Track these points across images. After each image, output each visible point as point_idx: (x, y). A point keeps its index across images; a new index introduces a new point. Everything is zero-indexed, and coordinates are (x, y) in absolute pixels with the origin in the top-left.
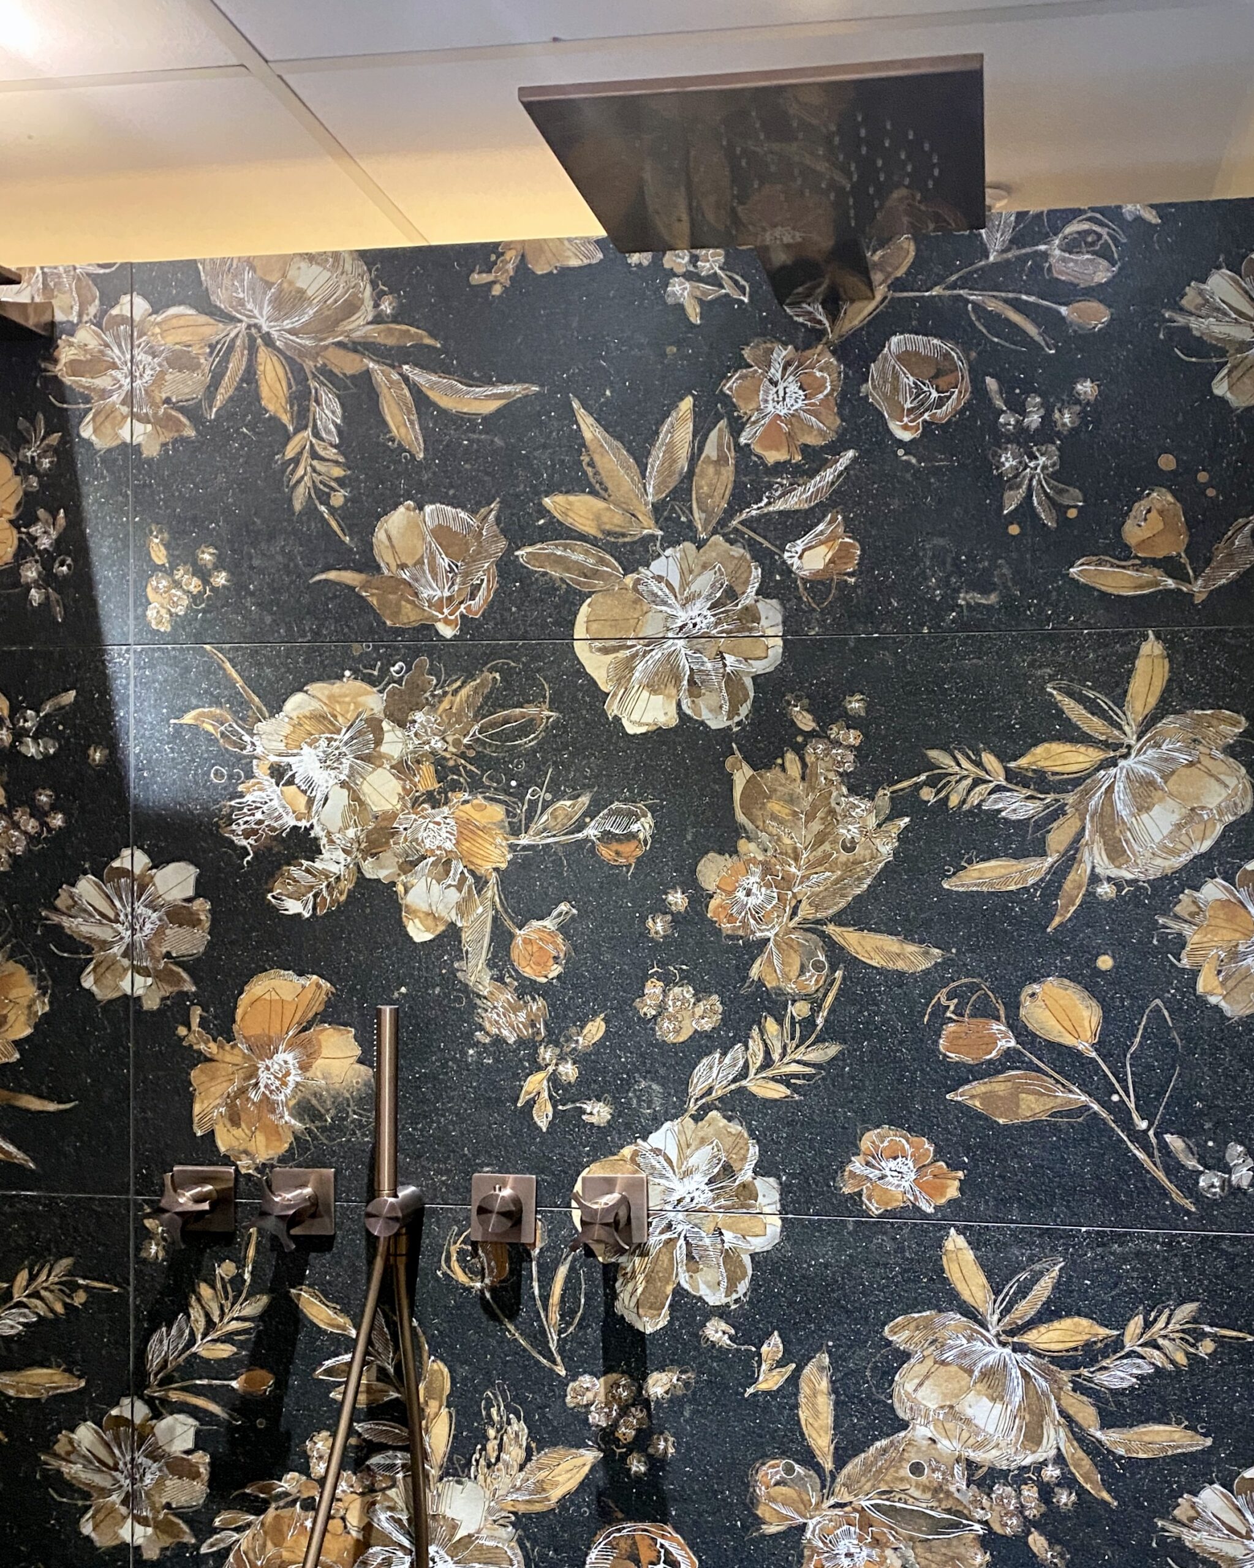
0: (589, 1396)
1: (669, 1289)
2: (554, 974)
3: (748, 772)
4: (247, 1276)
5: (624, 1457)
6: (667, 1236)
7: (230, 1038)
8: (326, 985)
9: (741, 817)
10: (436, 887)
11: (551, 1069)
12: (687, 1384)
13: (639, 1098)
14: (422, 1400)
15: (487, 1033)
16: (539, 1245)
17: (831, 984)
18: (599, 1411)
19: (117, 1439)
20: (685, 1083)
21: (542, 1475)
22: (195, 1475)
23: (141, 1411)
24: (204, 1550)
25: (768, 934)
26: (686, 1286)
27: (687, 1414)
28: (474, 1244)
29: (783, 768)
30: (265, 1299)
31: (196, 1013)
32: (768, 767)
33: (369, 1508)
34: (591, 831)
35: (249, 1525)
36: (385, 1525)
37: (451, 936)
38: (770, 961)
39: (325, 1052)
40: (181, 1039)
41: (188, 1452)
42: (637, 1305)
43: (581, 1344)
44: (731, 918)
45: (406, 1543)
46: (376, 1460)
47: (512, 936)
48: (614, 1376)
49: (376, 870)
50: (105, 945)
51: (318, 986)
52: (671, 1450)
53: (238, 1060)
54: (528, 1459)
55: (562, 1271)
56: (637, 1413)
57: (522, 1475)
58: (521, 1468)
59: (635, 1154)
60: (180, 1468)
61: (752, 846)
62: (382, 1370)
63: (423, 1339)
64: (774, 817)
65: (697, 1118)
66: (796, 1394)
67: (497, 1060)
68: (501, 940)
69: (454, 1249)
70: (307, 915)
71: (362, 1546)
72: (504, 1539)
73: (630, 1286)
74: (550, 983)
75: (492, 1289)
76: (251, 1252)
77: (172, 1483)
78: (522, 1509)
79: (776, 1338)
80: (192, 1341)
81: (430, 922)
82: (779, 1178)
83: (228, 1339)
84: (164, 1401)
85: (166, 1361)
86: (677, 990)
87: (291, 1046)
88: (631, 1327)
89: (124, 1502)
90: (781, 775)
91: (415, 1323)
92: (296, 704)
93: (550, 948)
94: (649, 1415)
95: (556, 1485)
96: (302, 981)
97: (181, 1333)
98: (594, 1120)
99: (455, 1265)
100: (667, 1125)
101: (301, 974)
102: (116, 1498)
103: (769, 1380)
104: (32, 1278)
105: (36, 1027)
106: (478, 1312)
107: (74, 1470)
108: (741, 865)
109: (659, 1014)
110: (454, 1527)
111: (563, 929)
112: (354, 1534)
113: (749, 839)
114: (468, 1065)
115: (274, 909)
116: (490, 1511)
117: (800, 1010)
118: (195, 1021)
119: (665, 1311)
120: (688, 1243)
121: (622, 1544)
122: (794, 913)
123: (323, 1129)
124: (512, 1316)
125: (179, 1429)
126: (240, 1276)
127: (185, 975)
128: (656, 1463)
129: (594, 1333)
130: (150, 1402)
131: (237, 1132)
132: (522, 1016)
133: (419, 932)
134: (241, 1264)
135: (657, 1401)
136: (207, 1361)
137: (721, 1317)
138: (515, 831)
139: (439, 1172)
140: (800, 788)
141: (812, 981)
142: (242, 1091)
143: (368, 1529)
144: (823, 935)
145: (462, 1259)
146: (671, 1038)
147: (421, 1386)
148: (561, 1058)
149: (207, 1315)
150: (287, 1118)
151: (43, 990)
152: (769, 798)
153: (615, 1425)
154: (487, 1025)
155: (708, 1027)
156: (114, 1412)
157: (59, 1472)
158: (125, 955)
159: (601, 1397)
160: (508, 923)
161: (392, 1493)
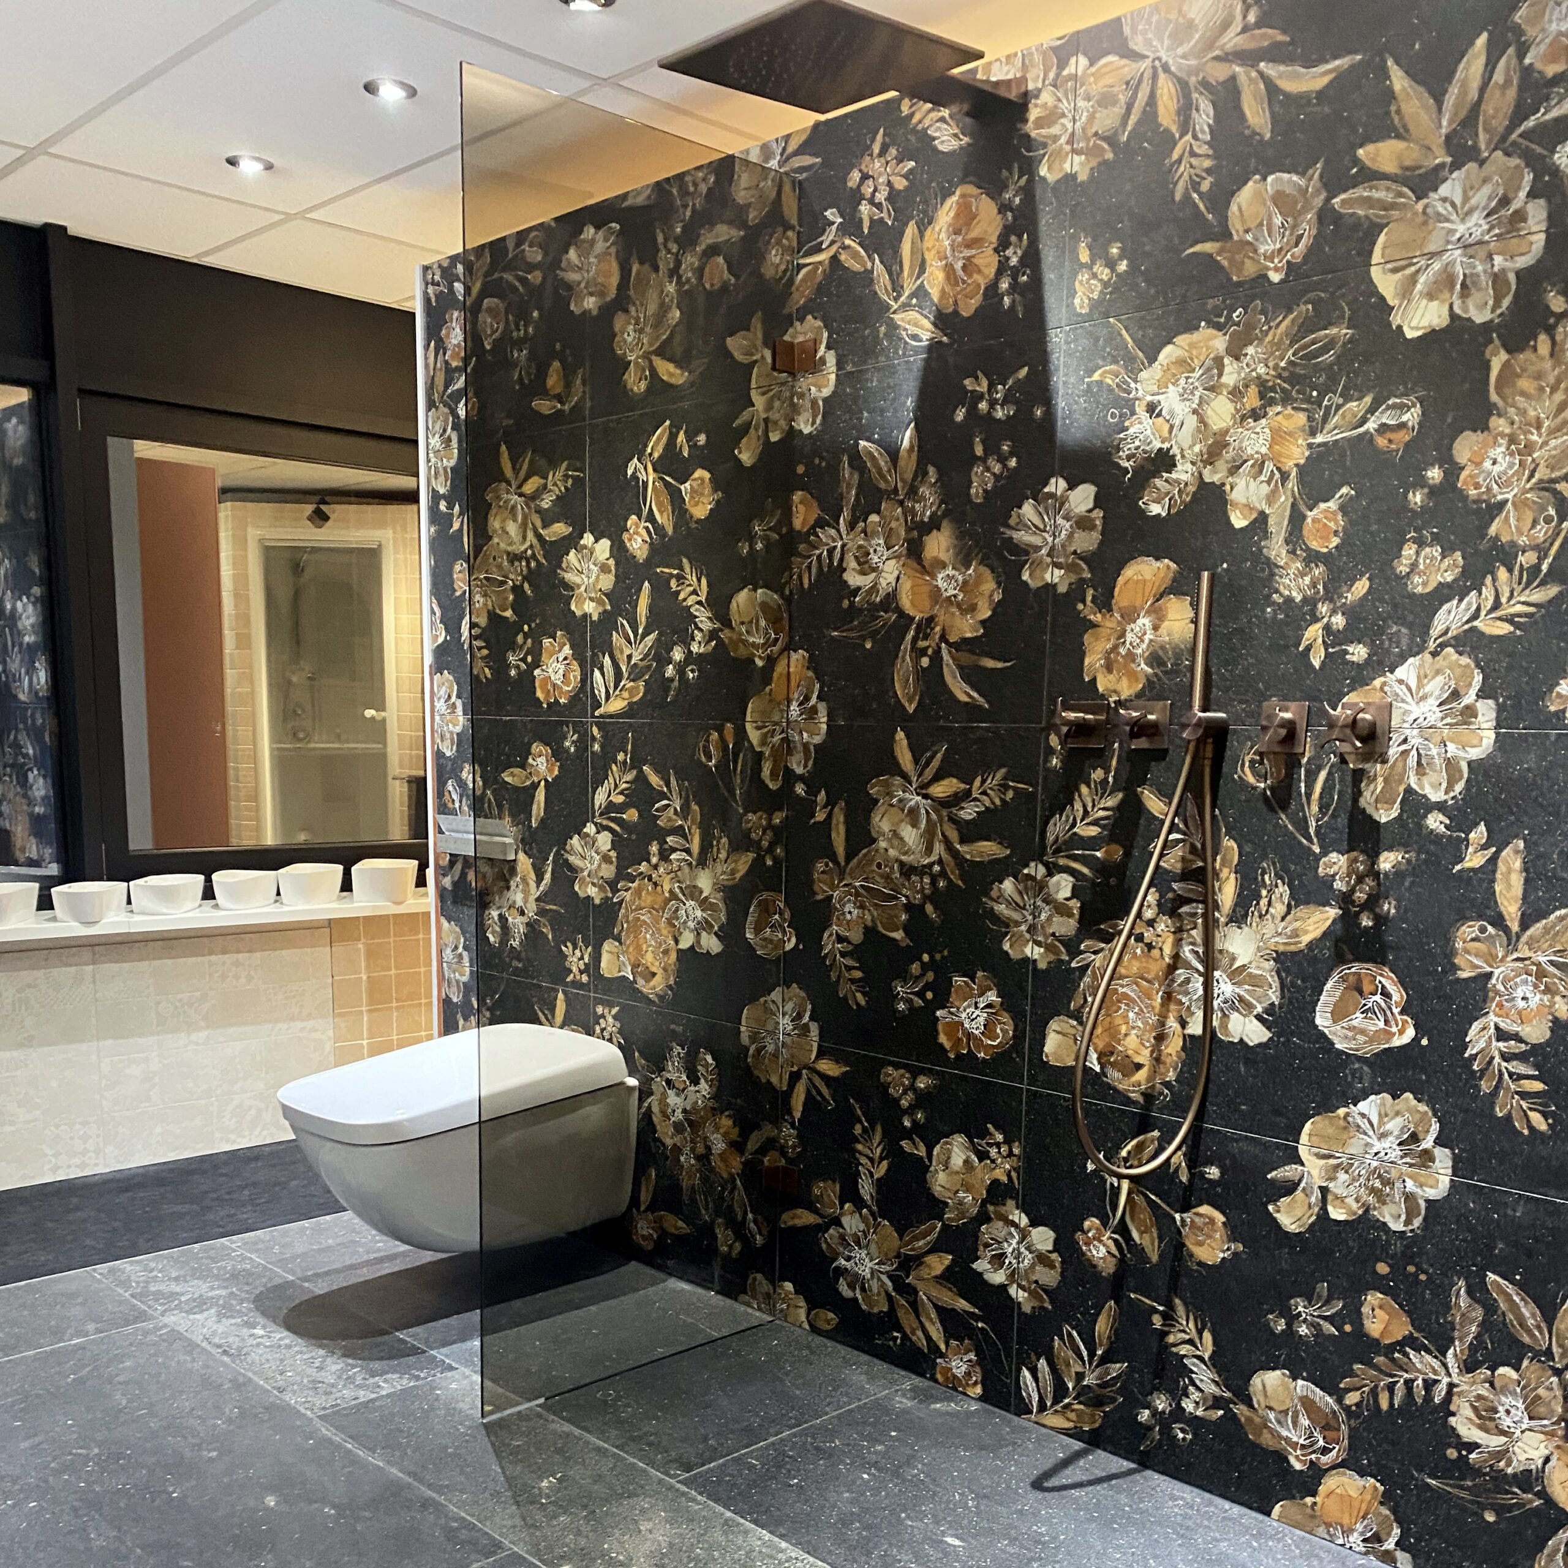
0: (1335, 868)
1: (1402, 789)
2: (1334, 544)
3: (1503, 356)
4: (1111, 779)
5: (1357, 914)
6: (1404, 747)
7: (1110, 610)
8: (1173, 566)
9: (1494, 397)
10: (1253, 484)
11: (1325, 620)
12: (1409, 861)
13: (1390, 639)
14: (1218, 866)
15: (1281, 595)
16: (1307, 754)
17: (1558, 534)
18: (1341, 880)
19: (1026, 888)
20: (1427, 627)
21: (1298, 924)
22: (1070, 915)
23: (1042, 870)
24: (1073, 965)
25: (1507, 496)
26: (1414, 786)
27: (1407, 884)
28: (1261, 754)
29: (1535, 349)
30: (1120, 795)
31: (1090, 593)
32: (1521, 350)
33: (1178, 942)
34: (1371, 425)
35: (1102, 950)
36: (1188, 954)
37: (1262, 520)
38: (1507, 518)
39: (1170, 616)
40: (1080, 612)
41: (1067, 899)
42: (1377, 801)
43: (1333, 830)
44: (1477, 486)
45: (1201, 968)
46: (1185, 909)
47: (1304, 517)
48: (1355, 854)
49: (1211, 476)
50: (1038, 548)
51: (1168, 567)
52: (1393, 911)
53: (1114, 625)
54: (1288, 913)
55: (1323, 775)
56: (1370, 882)
57: (1283, 924)
58: (1283, 919)
59: (1384, 684)
60: (1061, 909)
61: (1502, 421)
62: (1193, 846)
63: (1222, 824)
64: (1523, 394)
65: (1434, 654)
66: (1494, 871)
67: (1287, 616)
68: (1296, 520)
69: (1247, 759)
70: (1164, 514)
71: (1172, 968)
72: (1266, 969)
73: (1372, 787)
74: (1330, 552)
75: (1272, 789)
76: (1114, 763)
77: (1056, 919)
78: (1281, 948)
79: (1482, 827)
80: (1074, 825)
81: (1246, 511)
82: (1497, 700)
83: (1095, 823)
84: (1055, 864)
85: (1057, 838)
86: (1428, 549)
87: (1148, 612)
88: (1370, 817)
89: (1028, 931)
90: (1533, 356)
91: (1217, 812)
92: (1167, 354)
93: (1332, 524)
94: (1379, 884)
95: (1306, 932)
96: (1158, 564)
97: (1068, 817)
98: (1355, 659)
99: (1247, 769)
100: (1411, 660)
101: (1157, 559)
102: (1023, 928)
103: (1474, 860)
104: (983, 782)
105: (994, 611)
106: (1261, 805)
107: (1001, 908)
108: (1491, 439)
109: (1412, 571)
110: (1233, 959)
111: (1342, 508)
112: (1167, 960)
113: (1499, 415)
114: (1266, 619)
115: (1143, 511)
116: (1259, 949)
117: (1527, 559)
118: (1089, 598)
119: (1397, 805)
120: (1419, 754)
121: (1351, 978)
122: (1531, 476)
123: (1166, 673)
124: (1284, 807)
125: (1063, 884)
126: (1106, 780)
127: (1084, 566)
128: (1380, 920)
129: (1343, 821)
130: (1046, 865)
131: (1111, 677)
132: (1307, 580)
133: (1239, 521)
134: (1107, 772)
135: (1386, 874)
136: (1082, 838)
137: (1439, 810)
138: (1313, 434)
139: (1240, 702)
140: (1548, 364)
141: (1541, 532)
142: (1115, 648)
143: (1176, 957)
144: (1556, 493)
145: (1252, 767)
146: (1419, 590)
147: (1218, 858)
148: (1334, 612)
149: (1085, 806)
150: (1143, 665)
151: (999, 584)
152: (1519, 376)
153: (1352, 891)
154: (1281, 588)
155: (1449, 579)
156: (1026, 871)
157: (992, 909)
158: (1048, 555)
159: (1344, 870)
160: (1303, 508)
161: (1194, 932)
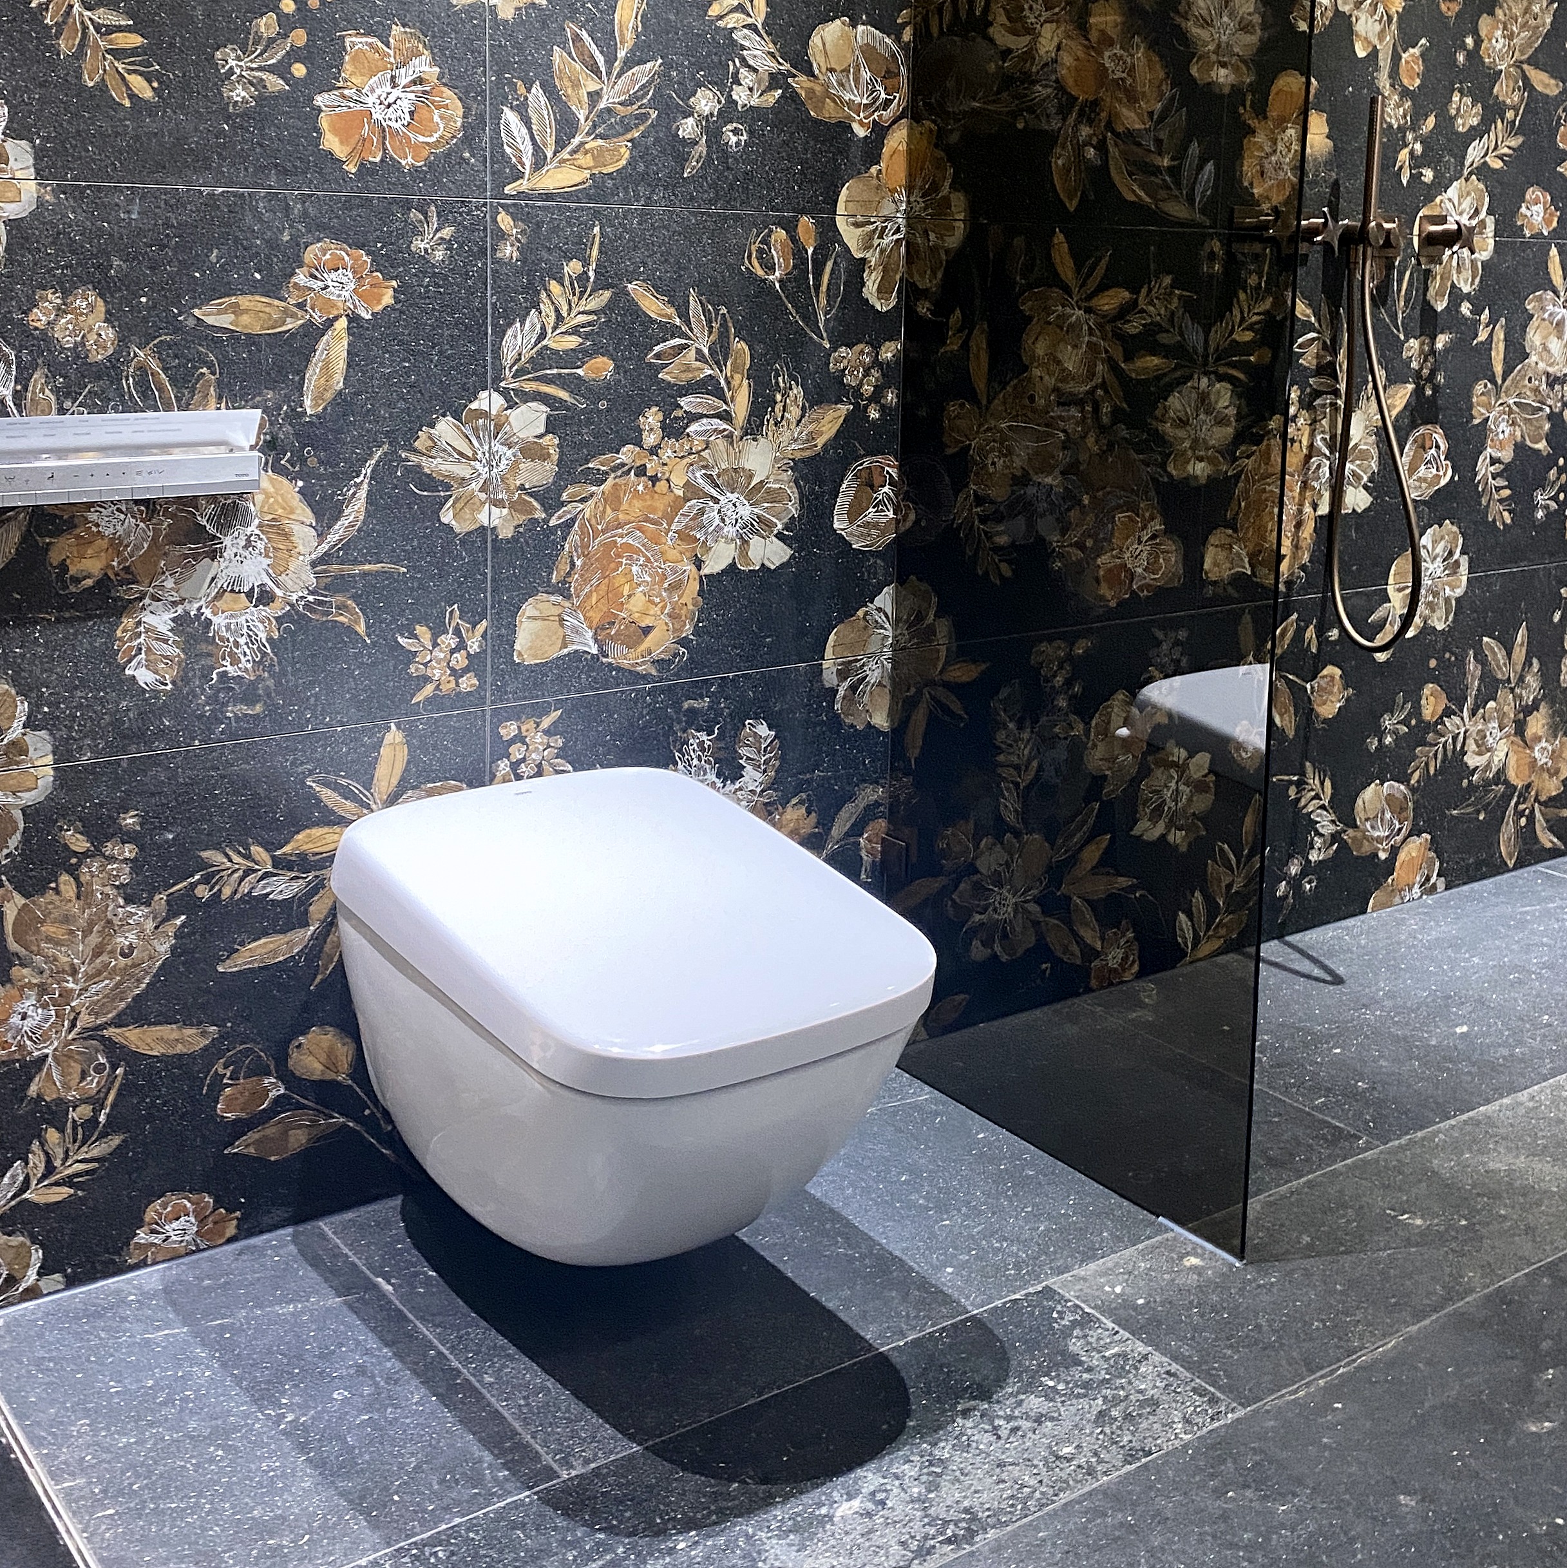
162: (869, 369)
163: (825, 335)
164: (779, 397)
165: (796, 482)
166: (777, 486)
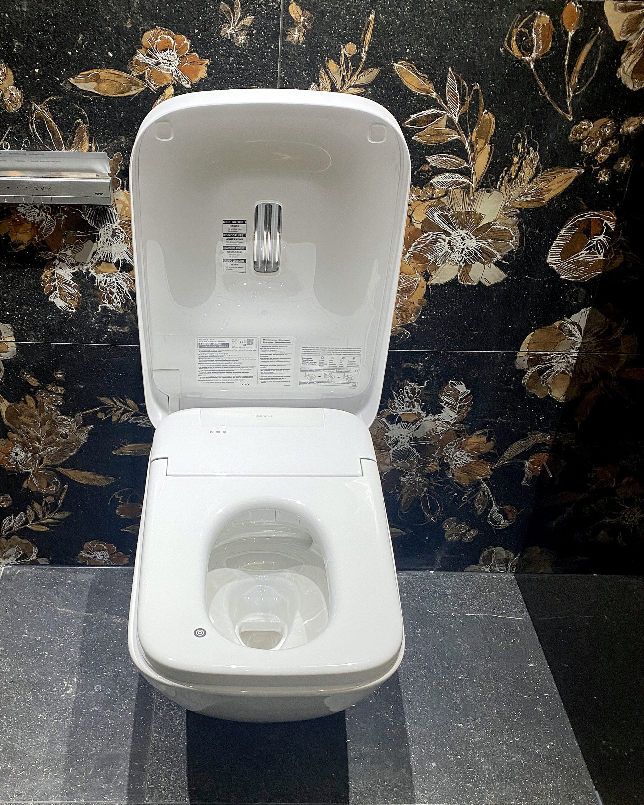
162: (608, 139)
163: (570, 110)
164: (516, 159)
165: (520, 226)
166: (503, 227)
